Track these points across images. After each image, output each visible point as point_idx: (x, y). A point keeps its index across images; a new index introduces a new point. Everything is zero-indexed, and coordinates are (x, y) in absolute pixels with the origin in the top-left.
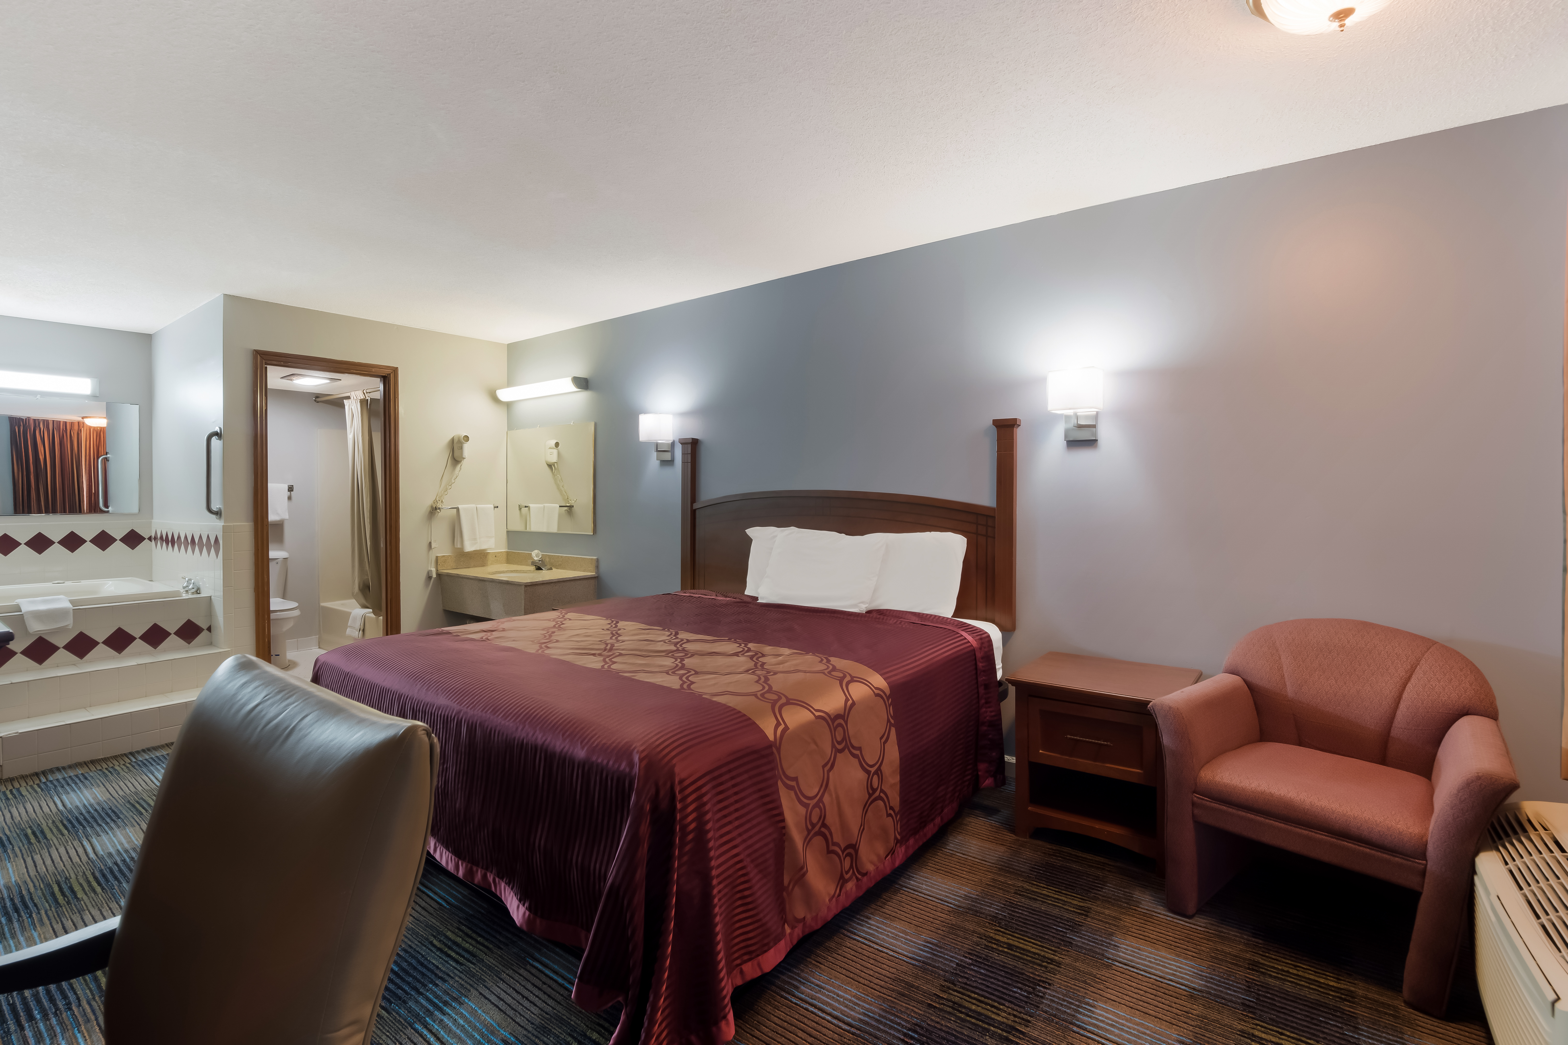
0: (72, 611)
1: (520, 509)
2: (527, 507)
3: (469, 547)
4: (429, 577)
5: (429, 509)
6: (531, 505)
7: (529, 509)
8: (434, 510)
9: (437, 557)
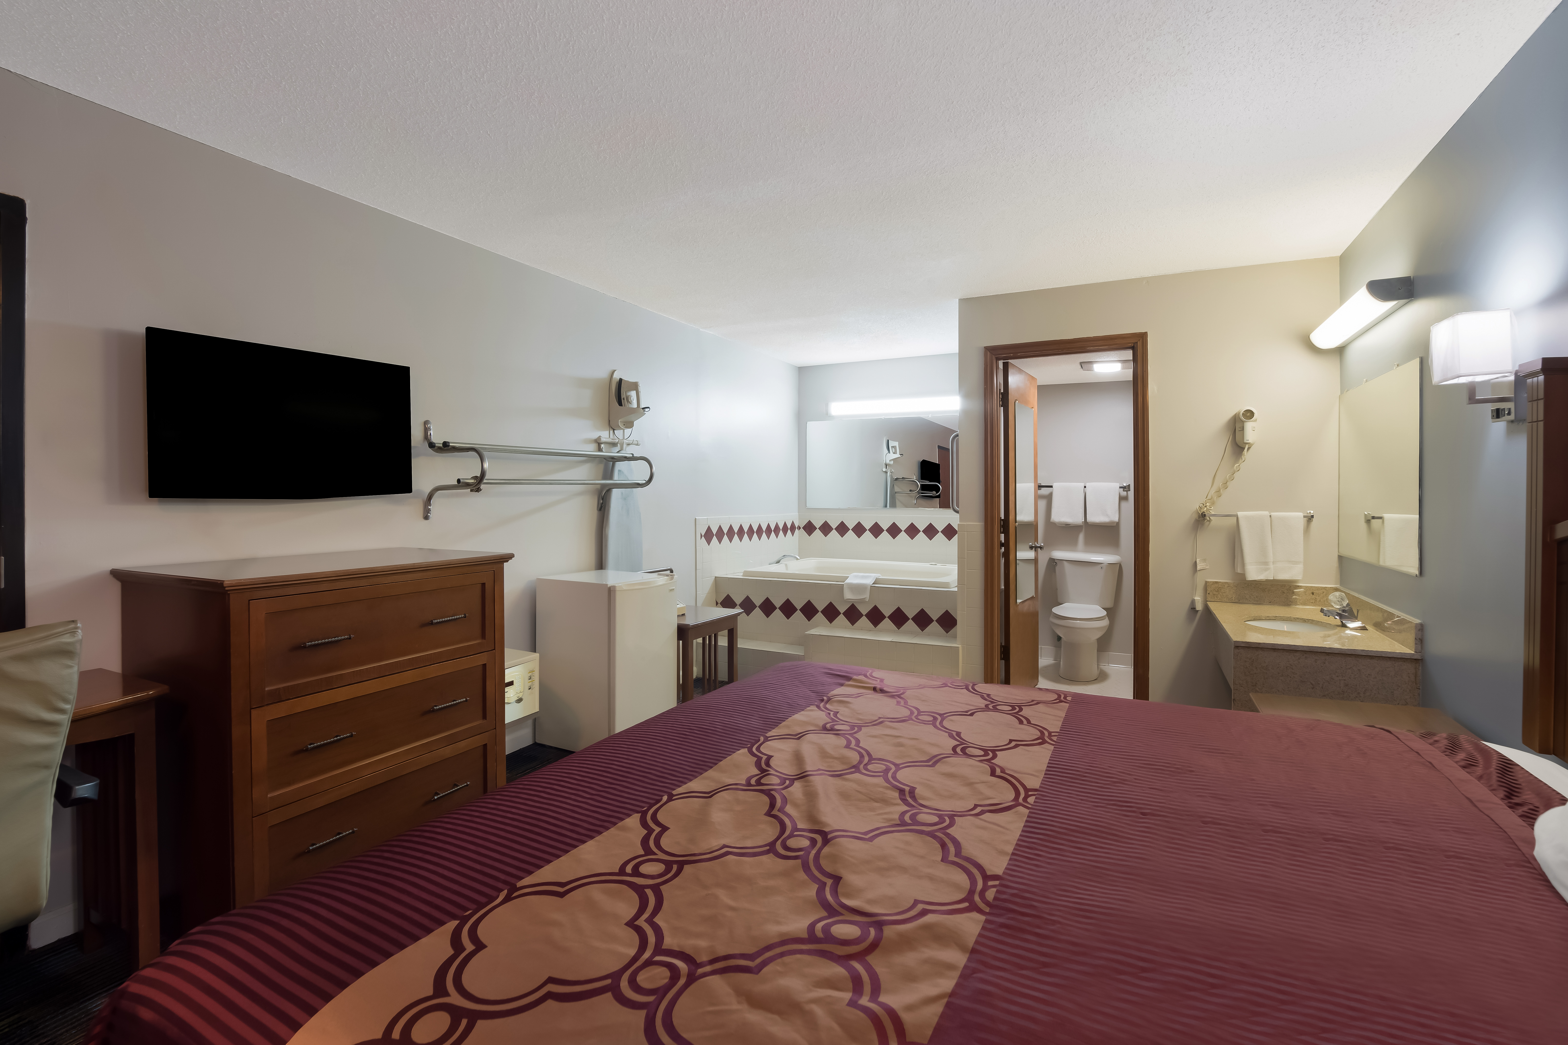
0: (869, 588)
1: (1368, 521)
2: (1380, 518)
3: (1254, 573)
4: (1193, 609)
5: (1195, 516)
6: (1386, 516)
7: (1383, 522)
8: (1202, 518)
9: (1206, 582)
